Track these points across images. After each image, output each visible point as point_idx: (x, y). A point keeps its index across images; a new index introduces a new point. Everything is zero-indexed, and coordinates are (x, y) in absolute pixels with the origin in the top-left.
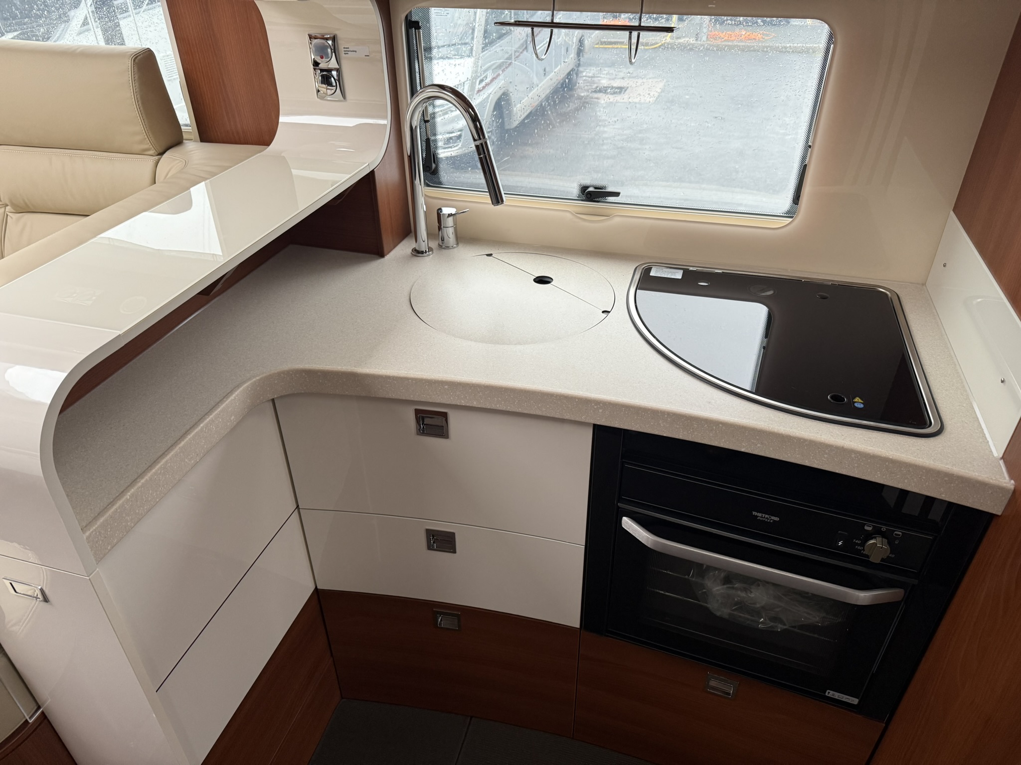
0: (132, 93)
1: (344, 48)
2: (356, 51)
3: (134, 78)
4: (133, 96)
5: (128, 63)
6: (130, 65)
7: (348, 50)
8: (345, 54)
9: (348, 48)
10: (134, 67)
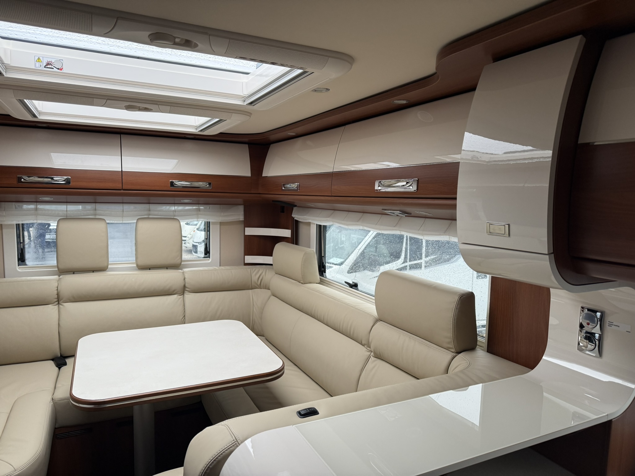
0: (453, 315)
1: (609, 322)
2: (619, 327)
3: (457, 307)
4: (452, 317)
5: (456, 298)
6: (457, 300)
7: (612, 324)
8: (609, 326)
9: (613, 323)
10: (459, 301)
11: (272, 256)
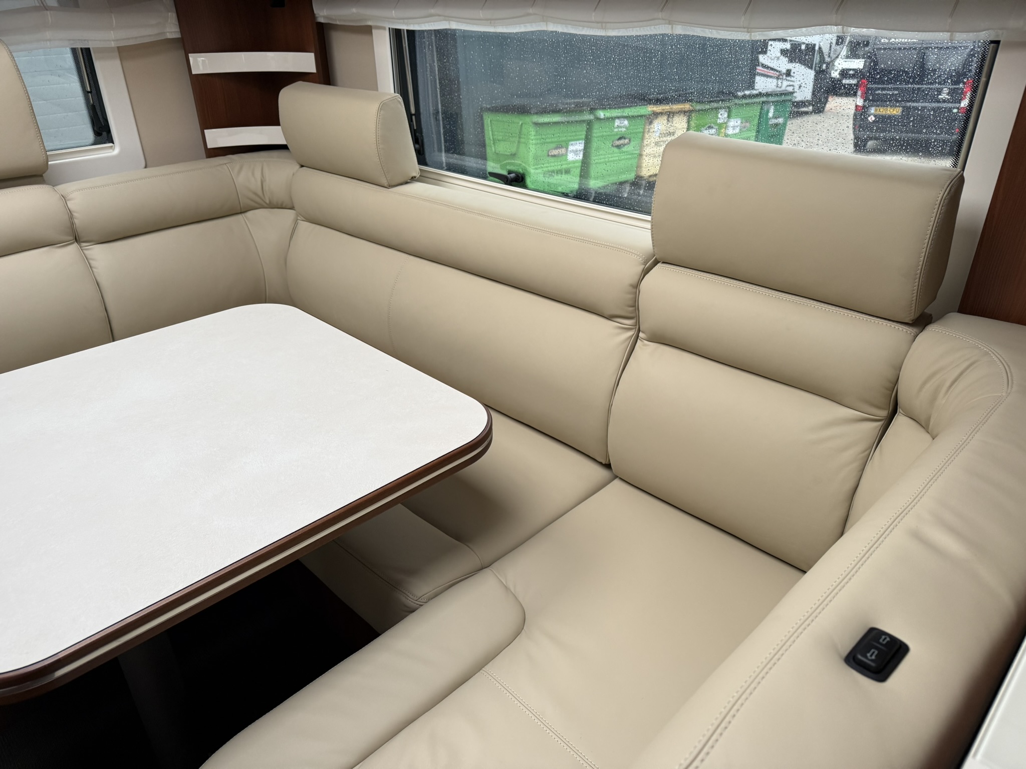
11: (277, 123)
